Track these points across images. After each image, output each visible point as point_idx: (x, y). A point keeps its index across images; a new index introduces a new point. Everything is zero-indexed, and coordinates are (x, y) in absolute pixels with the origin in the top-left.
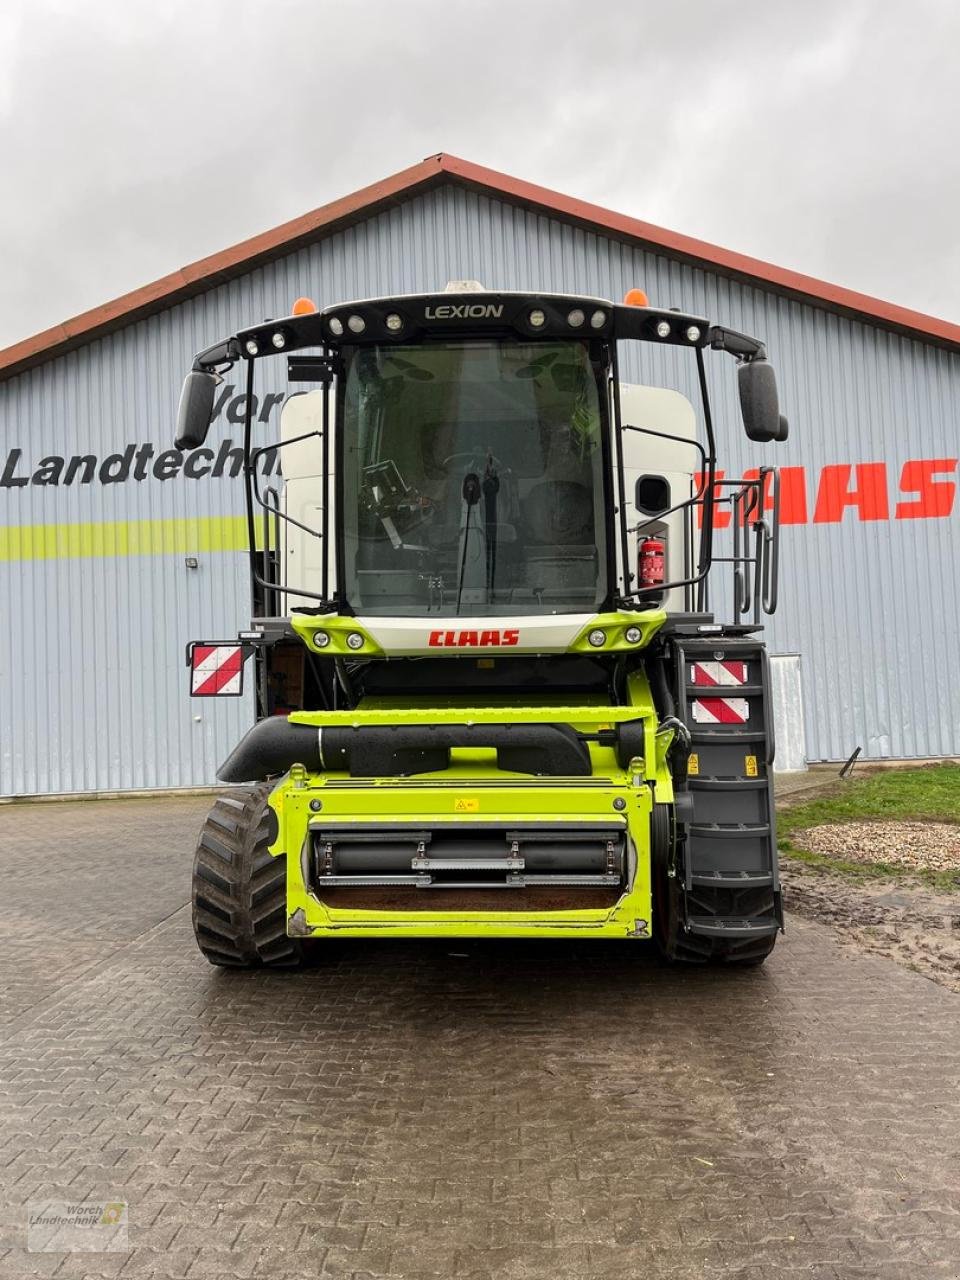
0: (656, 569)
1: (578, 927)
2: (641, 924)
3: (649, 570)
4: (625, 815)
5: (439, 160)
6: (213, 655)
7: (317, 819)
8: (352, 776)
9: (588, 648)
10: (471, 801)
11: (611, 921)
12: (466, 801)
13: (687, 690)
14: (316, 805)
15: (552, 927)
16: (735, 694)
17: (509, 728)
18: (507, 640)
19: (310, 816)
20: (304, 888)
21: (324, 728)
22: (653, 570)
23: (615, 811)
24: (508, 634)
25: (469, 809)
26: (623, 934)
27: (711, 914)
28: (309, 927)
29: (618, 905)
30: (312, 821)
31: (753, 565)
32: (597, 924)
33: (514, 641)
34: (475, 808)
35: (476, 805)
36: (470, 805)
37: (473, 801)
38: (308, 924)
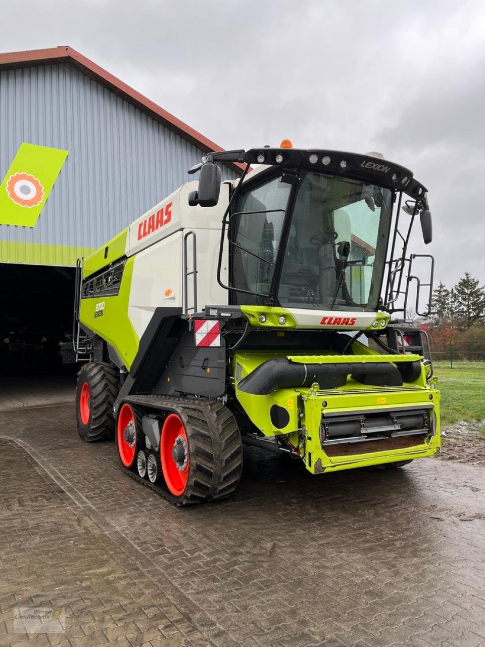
1: (419, 453)
4: (433, 402)
5: (67, 49)
6: (205, 324)
7: (326, 411)
10: (383, 399)
11: (429, 449)
12: (381, 399)
14: (324, 404)
19: (322, 410)
20: (321, 448)
21: (305, 364)
23: (430, 400)
24: (352, 320)
25: (383, 403)
28: (323, 468)
29: (431, 442)
30: (323, 412)
33: (353, 323)
34: (384, 402)
35: (385, 401)
36: (383, 401)
37: (384, 399)
38: (323, 466)
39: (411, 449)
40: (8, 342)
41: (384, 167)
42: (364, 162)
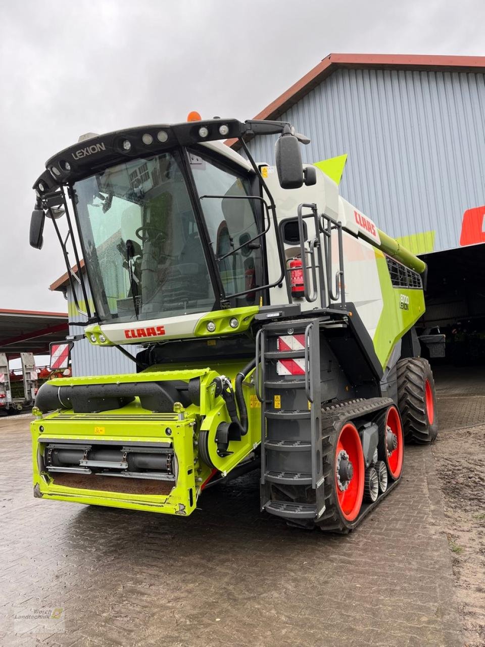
0: (297, 278)
1: (152, 505)
2: (182, 507)
3: (293, 278)
4: (172, 438)
5: (329, 58)
6: (59, 348)
7: (43, 436)
8: (75, 412)
9: (206, 333)
10: (101, 428)
11: (167, 503)
12: (99, 429)
13: (265, 355)
14: (42, 429)
15: (139, 504)
16: (301, 356)
17: (136, 385)
18: (159, 332)
19: (39, 435)
20: (39, 472)
21: (61, 386)
22: (295, 278)
23: (166, 435)
24: (159, 328)
25: (101, 433)
26: (173, 512)
27: (292, 501)
28: (41, 493)
29: (170, 494)
30: (41, 437)
31: (317, 270)
32: (160, 505)
33: (163, 333)
34: (103, 433)
35: (104, 431)
36: (101, 431)
37: (103, 429)
38: (41, 492)
39: (140, 497)
40: (456, 332)
41: (95, 146)
42: (73, 154)
